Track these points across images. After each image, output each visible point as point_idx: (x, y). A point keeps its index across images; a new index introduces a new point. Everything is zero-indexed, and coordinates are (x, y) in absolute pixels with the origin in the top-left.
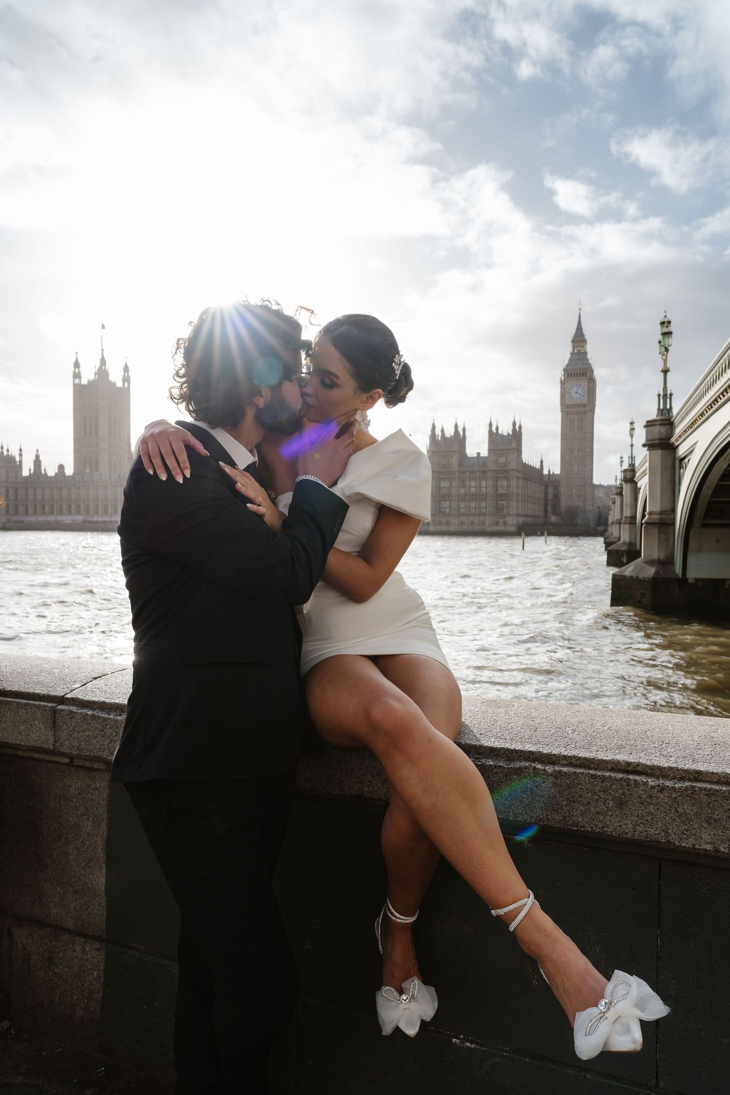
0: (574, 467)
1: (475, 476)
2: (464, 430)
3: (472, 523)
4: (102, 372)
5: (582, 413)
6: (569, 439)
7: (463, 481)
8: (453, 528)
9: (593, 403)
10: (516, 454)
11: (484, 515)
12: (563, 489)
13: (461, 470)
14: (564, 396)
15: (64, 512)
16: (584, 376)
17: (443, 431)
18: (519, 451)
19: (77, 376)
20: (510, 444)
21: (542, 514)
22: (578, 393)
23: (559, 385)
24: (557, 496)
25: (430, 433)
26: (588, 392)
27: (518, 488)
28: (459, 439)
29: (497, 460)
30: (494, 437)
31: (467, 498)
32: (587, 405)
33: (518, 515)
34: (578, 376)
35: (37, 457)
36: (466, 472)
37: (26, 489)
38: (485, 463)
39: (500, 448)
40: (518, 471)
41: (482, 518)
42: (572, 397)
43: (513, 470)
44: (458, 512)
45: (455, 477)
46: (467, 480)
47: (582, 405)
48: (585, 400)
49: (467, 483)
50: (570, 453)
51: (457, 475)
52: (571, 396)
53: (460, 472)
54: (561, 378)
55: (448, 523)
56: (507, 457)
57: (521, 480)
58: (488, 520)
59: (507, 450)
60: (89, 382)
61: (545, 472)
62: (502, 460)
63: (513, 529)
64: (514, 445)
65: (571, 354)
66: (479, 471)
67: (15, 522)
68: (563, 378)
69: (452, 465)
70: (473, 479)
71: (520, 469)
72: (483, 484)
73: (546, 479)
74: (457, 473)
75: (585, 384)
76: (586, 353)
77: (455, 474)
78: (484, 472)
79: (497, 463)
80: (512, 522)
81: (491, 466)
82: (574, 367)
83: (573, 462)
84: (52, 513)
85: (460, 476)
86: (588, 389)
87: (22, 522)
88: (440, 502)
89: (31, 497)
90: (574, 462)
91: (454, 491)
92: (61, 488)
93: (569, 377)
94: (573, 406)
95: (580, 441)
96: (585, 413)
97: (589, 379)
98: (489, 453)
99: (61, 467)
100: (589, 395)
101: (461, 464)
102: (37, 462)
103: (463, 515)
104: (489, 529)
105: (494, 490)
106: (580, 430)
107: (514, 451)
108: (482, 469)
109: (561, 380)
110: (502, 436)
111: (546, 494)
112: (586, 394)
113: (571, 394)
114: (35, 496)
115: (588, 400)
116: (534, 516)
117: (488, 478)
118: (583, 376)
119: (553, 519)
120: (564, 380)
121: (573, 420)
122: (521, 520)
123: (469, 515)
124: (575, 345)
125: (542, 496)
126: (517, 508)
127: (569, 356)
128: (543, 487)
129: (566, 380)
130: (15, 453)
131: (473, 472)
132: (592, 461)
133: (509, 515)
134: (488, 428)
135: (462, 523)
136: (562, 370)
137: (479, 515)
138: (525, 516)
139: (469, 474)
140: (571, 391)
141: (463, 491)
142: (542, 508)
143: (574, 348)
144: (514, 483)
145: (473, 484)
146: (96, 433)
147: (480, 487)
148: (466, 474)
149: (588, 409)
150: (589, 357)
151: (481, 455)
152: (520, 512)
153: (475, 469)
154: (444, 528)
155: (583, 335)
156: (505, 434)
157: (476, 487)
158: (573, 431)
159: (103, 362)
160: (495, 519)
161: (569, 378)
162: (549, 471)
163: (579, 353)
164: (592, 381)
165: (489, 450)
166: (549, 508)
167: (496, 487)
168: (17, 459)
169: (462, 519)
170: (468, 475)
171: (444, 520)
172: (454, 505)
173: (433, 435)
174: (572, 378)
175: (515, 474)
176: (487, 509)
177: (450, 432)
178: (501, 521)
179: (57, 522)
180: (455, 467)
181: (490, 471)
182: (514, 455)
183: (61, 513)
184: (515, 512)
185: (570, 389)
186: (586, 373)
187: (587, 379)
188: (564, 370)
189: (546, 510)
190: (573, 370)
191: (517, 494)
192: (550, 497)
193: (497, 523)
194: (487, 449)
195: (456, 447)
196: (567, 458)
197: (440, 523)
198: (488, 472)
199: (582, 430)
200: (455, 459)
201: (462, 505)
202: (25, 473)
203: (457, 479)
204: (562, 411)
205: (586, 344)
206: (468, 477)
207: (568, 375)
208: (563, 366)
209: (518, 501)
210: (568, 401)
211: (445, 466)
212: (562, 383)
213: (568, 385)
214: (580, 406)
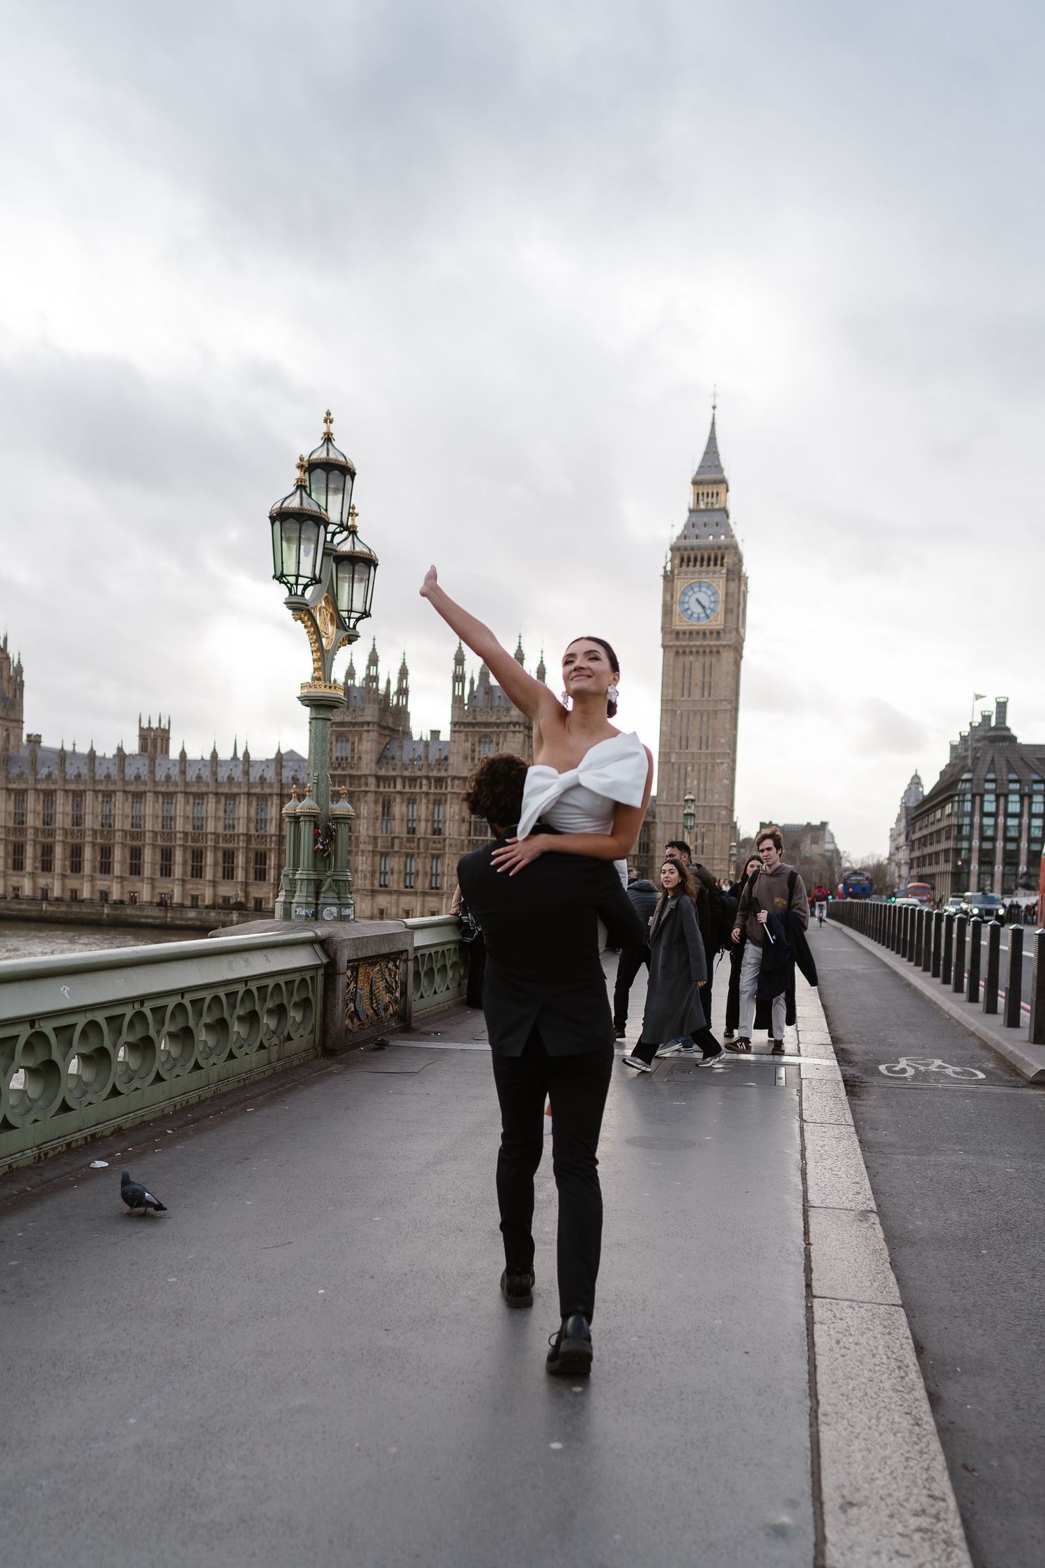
0: (689, 781)
1: (417, 790)
5: (711, 652)
6: (678, 712)
7: (387, 805)
9: (737, 629)
10: (520, 737)
13: (382, 773)
14: (672, 613)
16: (719, 563)
22: (702, 605)
23: (660, 583)
26: (726, 602)
29: (473, 751)
31: (396, 848)
32: (722, 634)
34: (705, 563)
36: (394, 778)
38: (446, 758)
39: (481, 719)
42: (689, 612)
44: (373, 885)
45: (366, 792)
46: (398, 800)
47: (711, 633)
48: (717, 622)
49: (398, 809)
50: (680, 748)
51: (372, 788)
52: (688, 609)
53: (378, 778)
54: (665, 568)
56: (498, 744)
59: (498, 725)
65: (691, 511)
66: (428, 778)
68: (669, 568)
69: (360, 758)
72: (439, 812)
74: (372, 781)
75: (720, 584)
76: (724, 511)
77: (366, 784)
78: (440, 781)
79: (473, 759)
81: (459, 766)
82: (695, 542)
83: (686, 769)
85: (381, 789)
86: (727, 594)
90: (689, 768)
91: (364, 829)
93: (685, 564)
94: (691, 635)
95: (705, 719)
96: (718, 652)
97: (728, 571)
98: (453, 732)
100: (728, 611)
101: (382, 758)
103: (385, 891)
105: (465, 828)
106: (706, 694)
107: (517, 728)
108: (435, 773)
109: (666, 572)
112: (721, 607)
113: (686, 606)
115: (725, 621)
117: (449, 796)
118: (716, 564)
120: (672, 572)
121: (691, 669)
123: (399, 893)
124: (701, 492)
127: (684, 516)
129: (676, 572)
131: (413, 780)
132: (733, 770)
135: (382, 913)
136: (669, 547)
137: (424, 894)
139: (404, 787)
140: (687, 599)
143: (696, 497)
145: (412, 810)
147: (430, 819)
148: (395, 787)
149: (724, 643)
150: (731, 521)
151: (440, 736)
153: (419, 774)
155: (719, 468)
157: (419, 820)
158: (689, 696)
161: (684, 567)
163: (709, 509)
164: (736, 576)
165: (454, 725)
169: (383, 902)
170: (399, 788)
172: (364, 864)
174: (691, 568)
176: (446, 878)
180: (366, 765)
181: (454, 778)
185: (684, 594)
186: (723, 558)
187: (724, 571)
188: (674, 549)
190: (692, 549)
194: (450, 721)
195: (370, 714)
196: (674, 758)
198: (449, 782)
199: (710, 696)
200: (368, 745)
201: (384, 865)
203: (371, 797)
204: (664, 647)
205: (726, 488)
206: (400, 793)
207: (682, 560)
208: (672, 538)
210: (679, 624)
211: (340, 763)
212: (668, 578)
213: (679, 584)
214: (706, 634)
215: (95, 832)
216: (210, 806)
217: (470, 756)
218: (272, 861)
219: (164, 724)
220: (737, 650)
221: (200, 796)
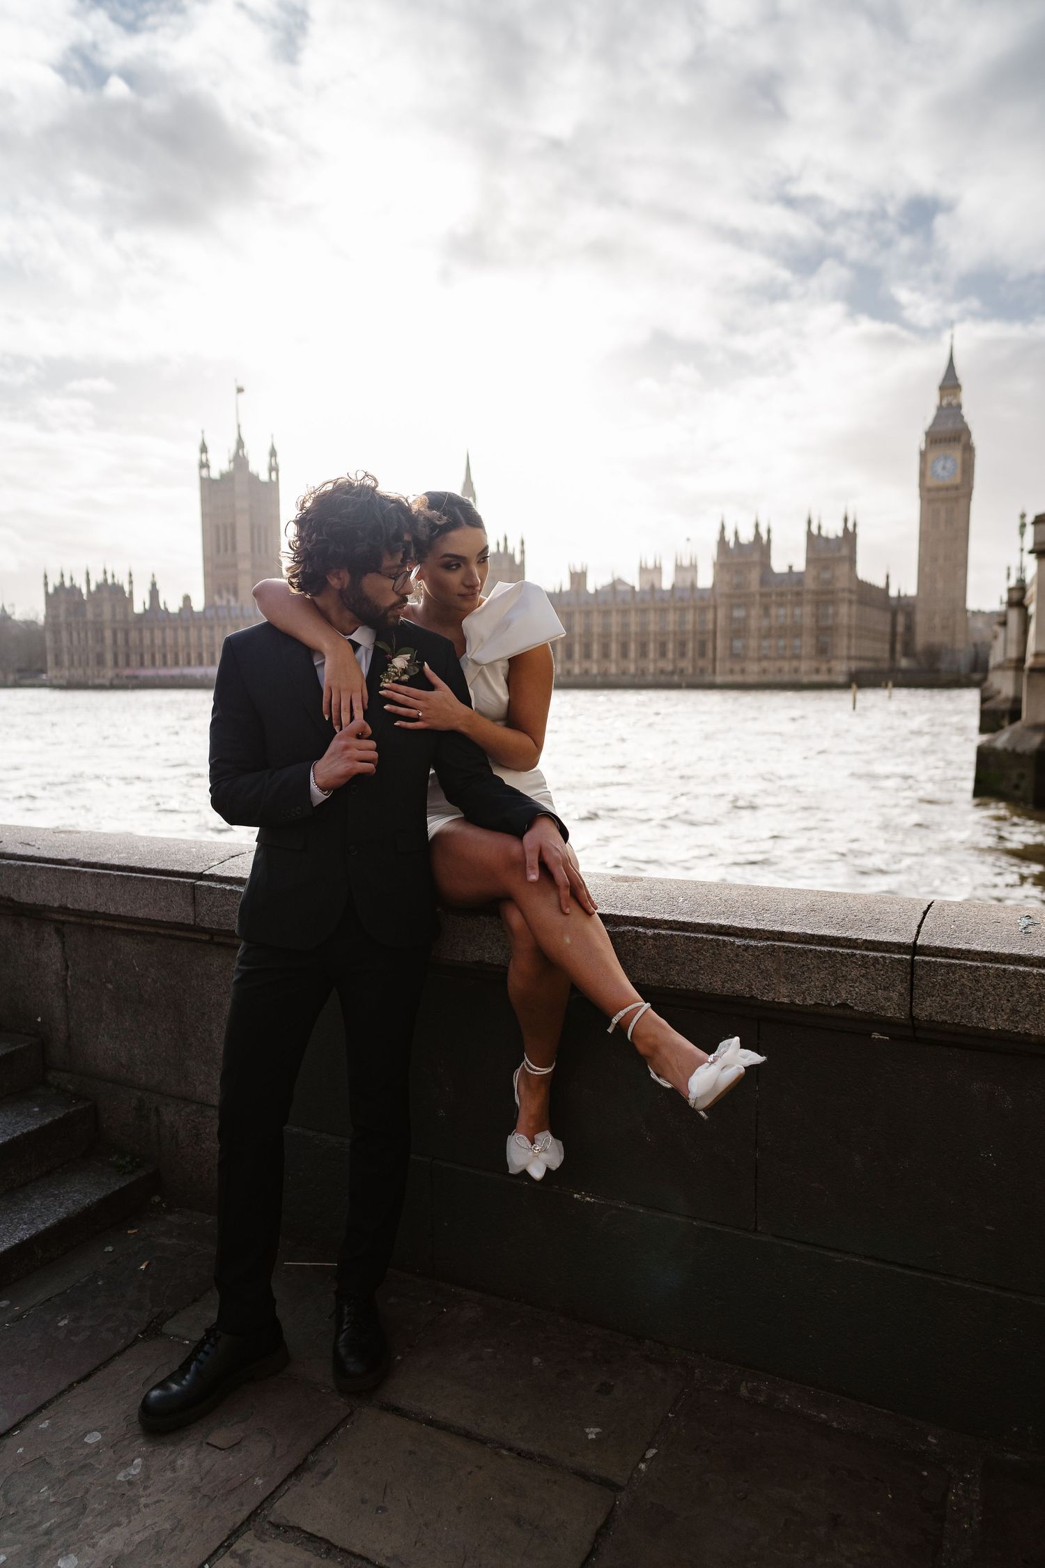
0: (937, 583)
1: (785, 599)
2: (769, 531)
3: (780, 671)
4: (240, 460)
5: (953, 499)
6: (929, 540)
7: (766, 609)
8: (751, 679)
9: (970, 483)
10: (846, 566)
11: (797, 657)
12: (920, 618)
13: (763, 591)
14: (926, 474)
15: (193, 662)
16: (957, 441)
17: (736, 533)
18: (852, 560)
19: (204, 465)
20: (839, 550)
21: (887, 655)
22: (947, 469)
23: (917, 458)
24: (910, 628)
25: (716, 537)
26: (962, 467)
27: (850, 616)
28: (761, 547)
29: (819, 576)
30: (815, 541)
31: (773, 633)
32: (959, 488)
33: (849, 658)
34: (948, 442)
35: (154, 585)
36: (771, 594)
37: (140, 631)
38: (801, 582)
39: (823, 557)
40: (850, 591)
41: (795, 663)
42: (937, 475)
43: (843, 590)
44: (758, 655)
45: (754, 603)
46: (773, 605)
47: (953, 487)
48: (957, 479)
49: (773, 611)
50: (933, 563)
51: (758, 599)
52: (936, 473)
53: (762, 595)
54: (921, 447)
55: (743, 671)
56: (834, 570)
57: (854, 608)
58: (804, 666)
59: (834, 559)
60: (222, 476)
61: (893, 593)
62: (826, 575)
63: (841, 679)
64: (845, 552)
65: (938, 408)
66: (791, 592)
67: (127, 677)
68: (923, 447)
69: (750, 584)
70: (781, 605)
71: (854, 588)
72: (797, 611)
73: (894, 603)
74: (757, 596)
75: (957, 454)
76: (959, 406)
77: (754, 598)
78: (798, 594)
79: (819, 581)
80: (841, 668)
81: (810, 584)
82: (941, 429)
83: (936, 576)
84: (176, 663)
85: (763, 600)
86: (963, 461)
87: (136, 677)
88: (731, 640)
89: (147, 641)
90: (938, 575)
91: (753, 624)
92: (187, 629)
93: (934, 445)
94: (939, 489)
95: (947, 542)
97: (963, 447)
98: (806, 566)
99: (187, 599)
100: (963, 472)
101: (763, 583)
102: (154, 593)
103: (766, 658)
104: (805, 679)
105: (814, 620)
106: (948, 527)
107: (844, 560)
108: (795, 589)
109: (921, 450)
110: (827, 540)
111: (894, 624)
112: (958, 470)
113: (936, 471)
114: (152, 641)
115: (962, 479)
116: (875, 660)
117: (805, 602)
118: (954, 442)
119: (904, 663)
120: (926, 449)
121: (938, 511)
122: (854, 665)
123: (775, 659)
124: (944, 395)
125: (888, 629)
126: (849, 648)
128: (888, 617)
129: (928, 449)
130: (122, 580)
131: (782, 594)
132: (966, 574)
133: (836, 658)
134: (804, 527)
135: (764, 671)
136: (923, 434)
137: (791, 658)
138: (860, 658)
139: (777, 597)
140: (935, 466)
141: (765, 623)
142: (887, 647)
143: (941, 398)
144: (844, 609)
145: (782, 611)
146: (234, 548)
147: (793, 616)
148: (771, 598)
149: (961, 493)
150: (964, 411)
151: (796, 569)
152: (853, 653)
153: (785, 590)
154: (738, 678)
155: (956, 378)
156: (832, 536)
157: (786, 616)
158: (937, 529)
159: (240, 444)
160: (814, 664)
161: (934, 447)
162: (899, 592)
163: (950, 406)
164: (969, 449)
165: (809, 561)
166: (899, 647)
167: (817, 617)
168: (127, 588)
169: (765, 664)
171: (737, 668)
172: (753, 643)
173: (722, 542)
174: (938, 446)
175: (846, 595)
176: (804, 649)
177: (747, 536)
178: (824, 667)
179: (184, 677)
180: (755, 586)
181: (808, 592)
182: (843, 569)
183: (189, 663)
184: (844, 652)
185: (934, 464)
186: (960, 439)
188: (927, 434)
189: (893, 650)
190: (939, 433)
191: (849, 627)
192: (900, 629)
193: (817, 671)
194: (804, 560)
195: (756, 557)
196: (927, 569)
197: (732, 671)
198: (805, 594)
199: (952, 527)
200: (754, 576)
201: (765, 643)
202: (138, 608)
203: (757, 605)
204: (921, 498)
205: (960, 390)
206: (775, 602)
207: (932, 442)
208: (925, 427)
209: (849, 636)
210: (930, 482)
211: (738, 586)
212: (923, 455)
213: (930, 457)
214: (947, 489)
215: (580, 636)
216: (652, 616)
217: (817, 578)
218: (710, 646)
219: (584, 569)
220: (969, 496)
221: (644, 611)
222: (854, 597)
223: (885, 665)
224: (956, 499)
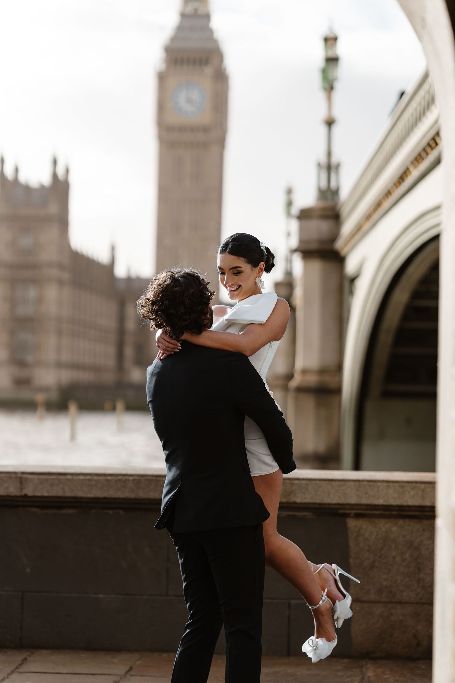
5: (199, 145)
9: (221, 125)
10: (56, 231)
14: (164, 108)
16: (204, 65)
18: (63, 222)
20: (45, 205)
21: (111, 362)
22: (193, 102)
26: (212, 101)
27: (59, 303)
30: (10, 191)
32: (208, 130)
33: (59, 365)
34: (193, 65)
40: (61, 267)
42: (180, 109)
43: (50, 265)
47: (199, 128)
48: (206, 118)
52: (178, 106)
56: (36, 235)
57: (66, 291)
64: (53, 208)
65: (180, 15)
71: (66, 262)
73: (120, 287)
75: (206, 83)
76: (208, 17)
79: (14, 248)
82: (184, 44)
86: (213, 94)
93: (173, 65)
94: (182, 129)
100: (214, 108)
107: (53, 222)
109: (158, 71)
110: (27, 189)
112: (207, 104)
113: (177, 103)
115: (212, 118)
116: (96, 369)
118: (201, 66)
119: (137, 375)
120: (165, 71)
121: (181, 160)
122: (65, 375)
125: (112, 324)
126: (58, 350)
128: (114, 307)
129: (169, 72)
138: (75, 366)
140: (177, 97)
142: (111, 350)
143: (185, 3)
144: (50, 293)
149: (211, 138)
152: (64, 357)
158: (181, 184)
161: (175, 68)
163: (195, 15)
164: (220, 77)
166: (129, 351)
174: (181, 68)
175: (55, 272)
182: (53, 233)
185: (176, 93)
186: (208, 60)
187: (210, 72)
188: (166, 50)
189: (120, 356)
190: (182, 51)
191: (58, 319)
199: (197, 184)
209: (60, 333)
210: (172, 119)
212: (162, 78)
213: (170, 83)
214: (193, 129)
220: (221, 142)
222: (66, 276)
223: (109, 378)
224: (205, 146)
